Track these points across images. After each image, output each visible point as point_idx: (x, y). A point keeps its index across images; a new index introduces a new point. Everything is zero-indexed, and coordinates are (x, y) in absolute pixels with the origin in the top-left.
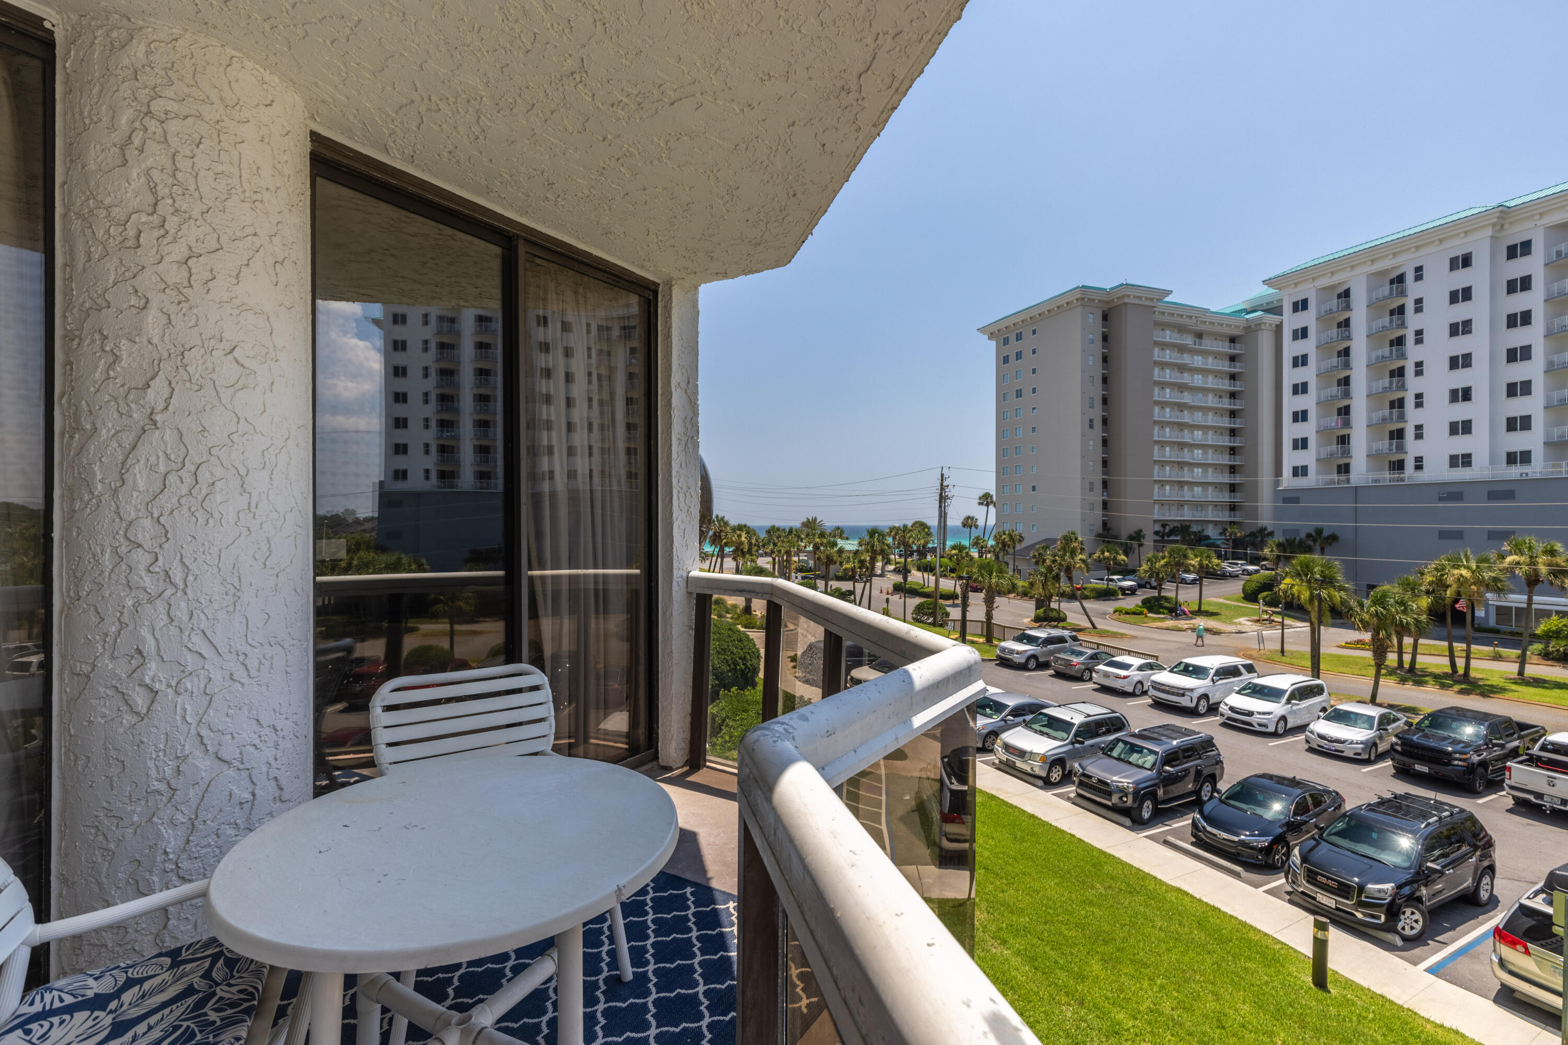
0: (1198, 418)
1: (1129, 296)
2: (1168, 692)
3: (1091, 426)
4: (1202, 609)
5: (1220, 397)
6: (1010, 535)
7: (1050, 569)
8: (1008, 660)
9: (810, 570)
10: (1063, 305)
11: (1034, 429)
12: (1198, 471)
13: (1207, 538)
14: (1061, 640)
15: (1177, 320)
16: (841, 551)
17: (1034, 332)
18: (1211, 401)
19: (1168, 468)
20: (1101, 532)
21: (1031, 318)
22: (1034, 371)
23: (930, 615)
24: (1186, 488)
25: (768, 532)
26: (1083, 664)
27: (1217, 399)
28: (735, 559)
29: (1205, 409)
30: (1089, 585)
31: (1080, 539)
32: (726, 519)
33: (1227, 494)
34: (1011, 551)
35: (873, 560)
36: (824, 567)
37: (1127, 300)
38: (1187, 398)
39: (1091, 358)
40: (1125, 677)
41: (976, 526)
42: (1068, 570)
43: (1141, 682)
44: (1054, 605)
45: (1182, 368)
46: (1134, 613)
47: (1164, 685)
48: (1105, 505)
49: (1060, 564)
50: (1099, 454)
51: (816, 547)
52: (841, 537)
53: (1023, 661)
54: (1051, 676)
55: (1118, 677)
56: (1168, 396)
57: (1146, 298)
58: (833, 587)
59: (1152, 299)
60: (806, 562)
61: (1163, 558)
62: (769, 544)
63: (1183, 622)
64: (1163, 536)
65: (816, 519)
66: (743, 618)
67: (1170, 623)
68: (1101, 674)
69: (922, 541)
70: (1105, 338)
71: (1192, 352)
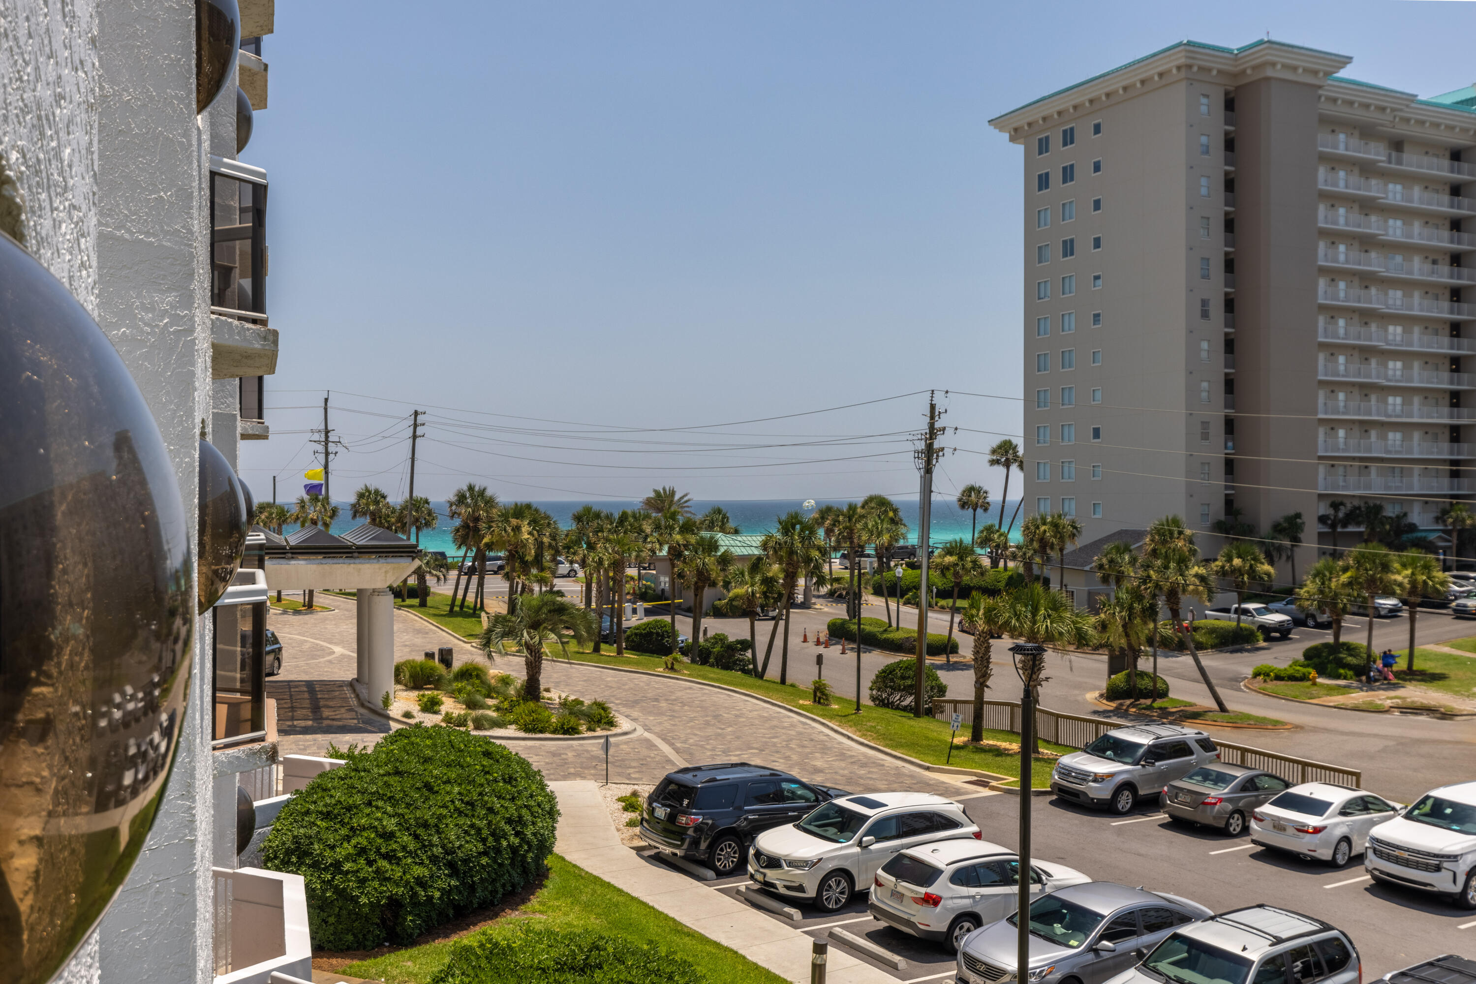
0: (1395, 301)
1: (1274, 64)
2: (1407, 863)
3: (1205, 314)
4: (1415, 668)
5: (1434, 262)
6: (1055, 525)
7: (1137, 595)
8: (1076, 794)
9: (661, 596)
10: (1151, 78)
11: (1097, 316)
12: (1395, 402)
13: (1413, 528)
14: (1180, 749)
15: (1358, 114)
16: (725, 560)
17: (1097, 129)
18: (1418, 269)
19: (1341, 396)
20: (1222, 517)
21: (1091, 101)
22: (1097, 205)
23: (908, 690)
24: (1373, 434)
25: (578, 518)
26: (1229, 800)
27: (1428, 266)
28: (507, 577)
29: (1407, 285)
30: (1202, 622)
31: (1188, 532)
32: (489, 493)
33: (1446, 445)
34: (1054, 554)
35: (791, 578)
36: (691, 593)
37: (1269, 72)
38: (1375, 263)
39: (1204, 181)
40: (1317, 830)
41: (986, 507)
42: (1173, 596)
43: (1346, 839)
44: (1144, 664)
45: (1367, 206)
46: (1292, 678)
47: (1398, 847)
48: (1230, 466)
49: (1157, 586)
50: (1218, 368)
51: (676, 553)
52: (723, 530)
53: (1106, 795)
54: (1163, 826)
55: (1302, 829)
56: (1342, 258)
57: (1305, 70)
58: (710, 634)
59: (1315, 73)
60: (655, 579)
61: (1345, 569)
62: (578, 542)
63: (1382, 694)
64: (1333, 526)
65: (673, 493)
66: (522, 709)
67: (1359, 697)
68: (1268, 823)
69: (885, 538)
70: (1230, 144)
71: (1386, 175)
